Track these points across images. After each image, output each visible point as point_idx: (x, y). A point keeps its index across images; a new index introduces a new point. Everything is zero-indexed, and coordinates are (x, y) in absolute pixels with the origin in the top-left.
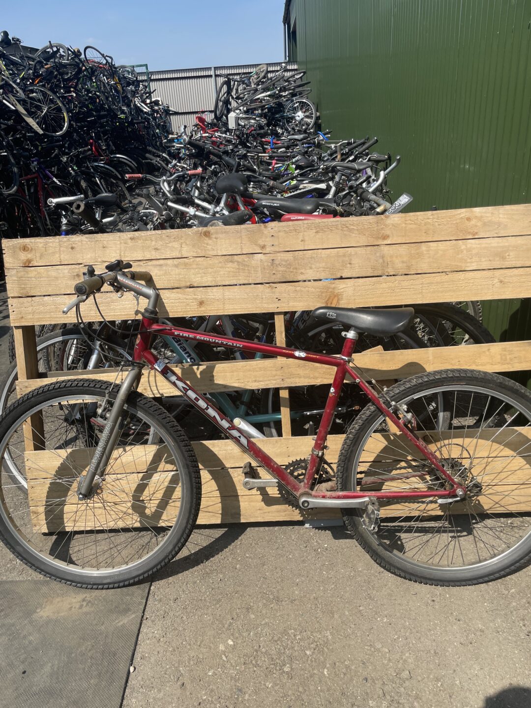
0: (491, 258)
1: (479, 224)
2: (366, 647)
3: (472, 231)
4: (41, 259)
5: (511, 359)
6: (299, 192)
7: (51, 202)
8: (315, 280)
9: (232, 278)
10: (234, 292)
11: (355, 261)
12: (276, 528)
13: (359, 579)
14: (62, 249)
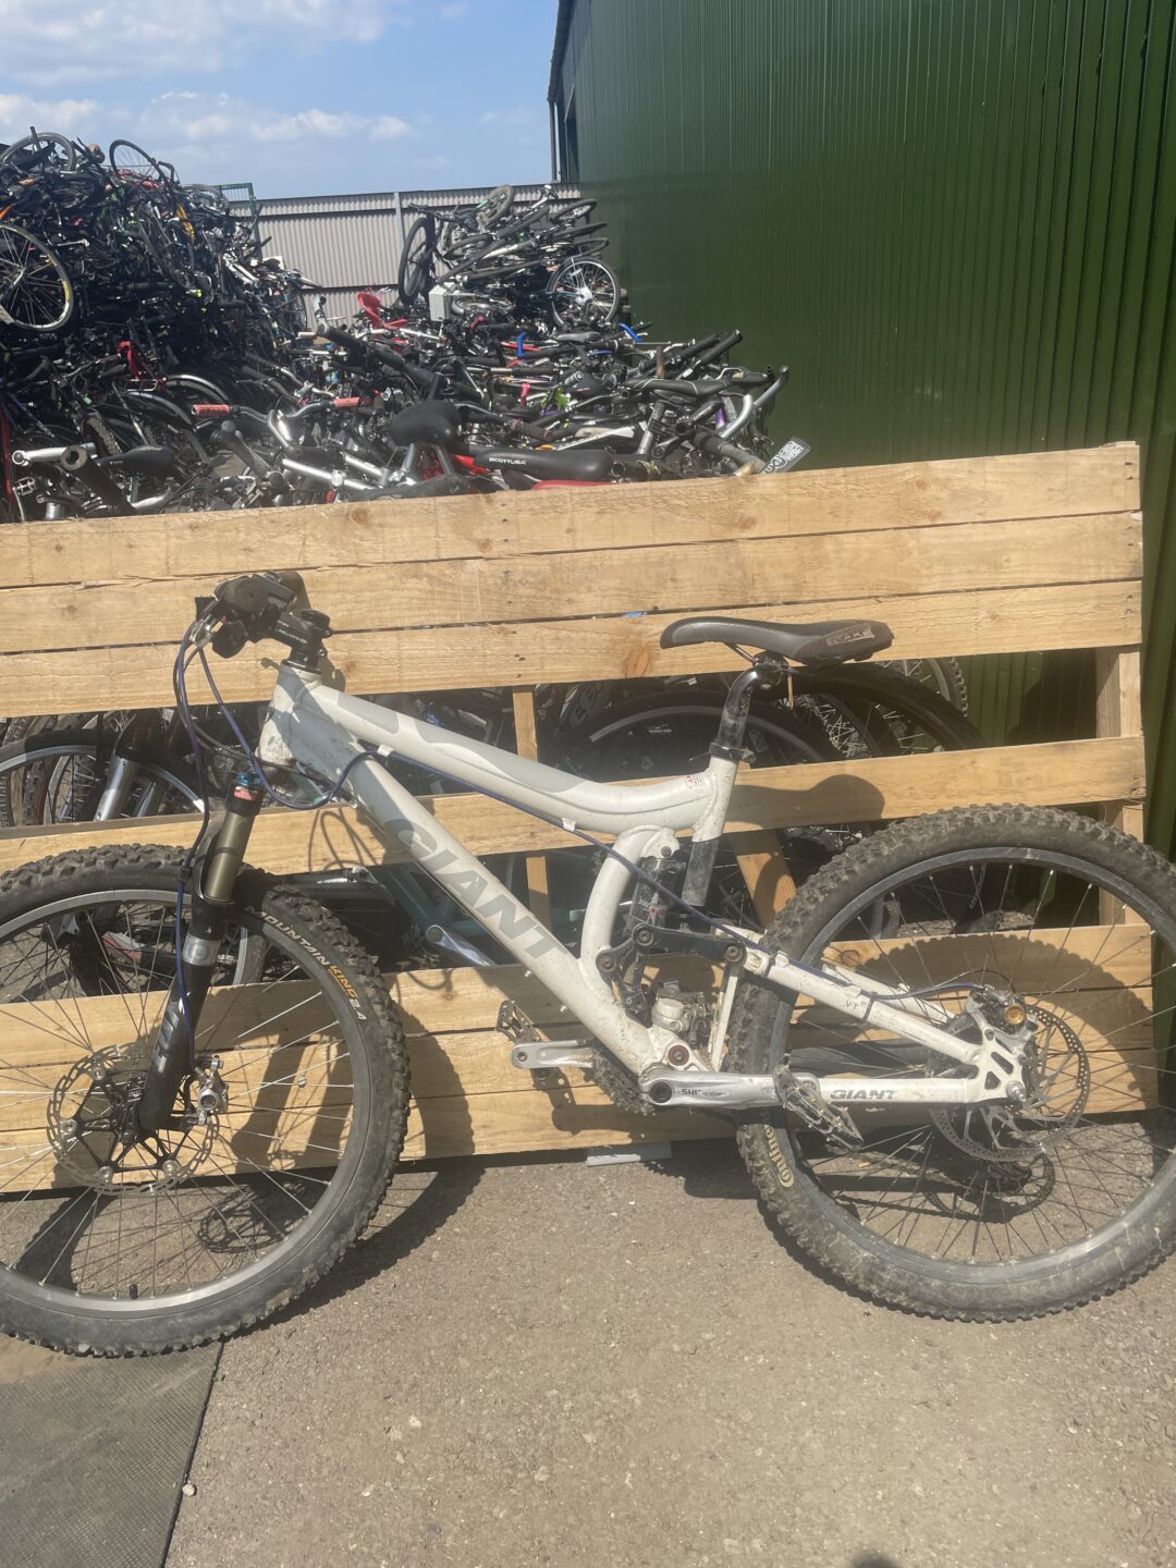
0: (971, 567)
1: (944, 494)
2: (718, 1421)
3: (929, 509)
5: (1020, 783)
6: (574, 444)
7: (21, 459)
8: (597, 616)
9: (416, 612)
10: (424, 643)
11: (684, 574)
12: (523, 1169)
13: (705, 1272)
14: (34, 550)
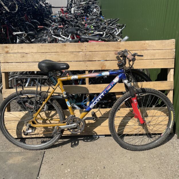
0: (151, 56)
1: (148, 46)
3: (145, 48)
4: (11, 51)
11: (110, 55)
14: (18, 48)
